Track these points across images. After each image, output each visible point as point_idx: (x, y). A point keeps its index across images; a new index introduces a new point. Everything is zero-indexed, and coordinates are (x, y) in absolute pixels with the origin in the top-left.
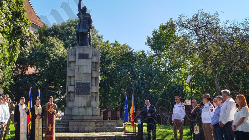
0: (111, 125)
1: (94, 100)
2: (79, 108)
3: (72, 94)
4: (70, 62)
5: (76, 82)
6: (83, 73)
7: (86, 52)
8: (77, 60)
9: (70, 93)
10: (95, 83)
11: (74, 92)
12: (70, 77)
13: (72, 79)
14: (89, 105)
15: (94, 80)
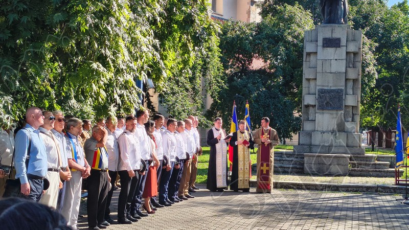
0: (379, 164)
1: (350, 119)
2: (323, 132)
3: (311, 108)
4: (309, 54)
5: (318, 88)
6: (331, 73)
7: (336, 35)
8: (320, 49)
9: (307, 106)
10: (353, 89)
11: (315, 106)
12: (308, 80)
13: (312, 83)
14: (341, 128)
15: (350, 84)
